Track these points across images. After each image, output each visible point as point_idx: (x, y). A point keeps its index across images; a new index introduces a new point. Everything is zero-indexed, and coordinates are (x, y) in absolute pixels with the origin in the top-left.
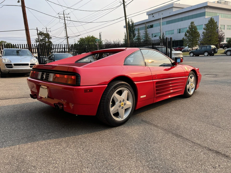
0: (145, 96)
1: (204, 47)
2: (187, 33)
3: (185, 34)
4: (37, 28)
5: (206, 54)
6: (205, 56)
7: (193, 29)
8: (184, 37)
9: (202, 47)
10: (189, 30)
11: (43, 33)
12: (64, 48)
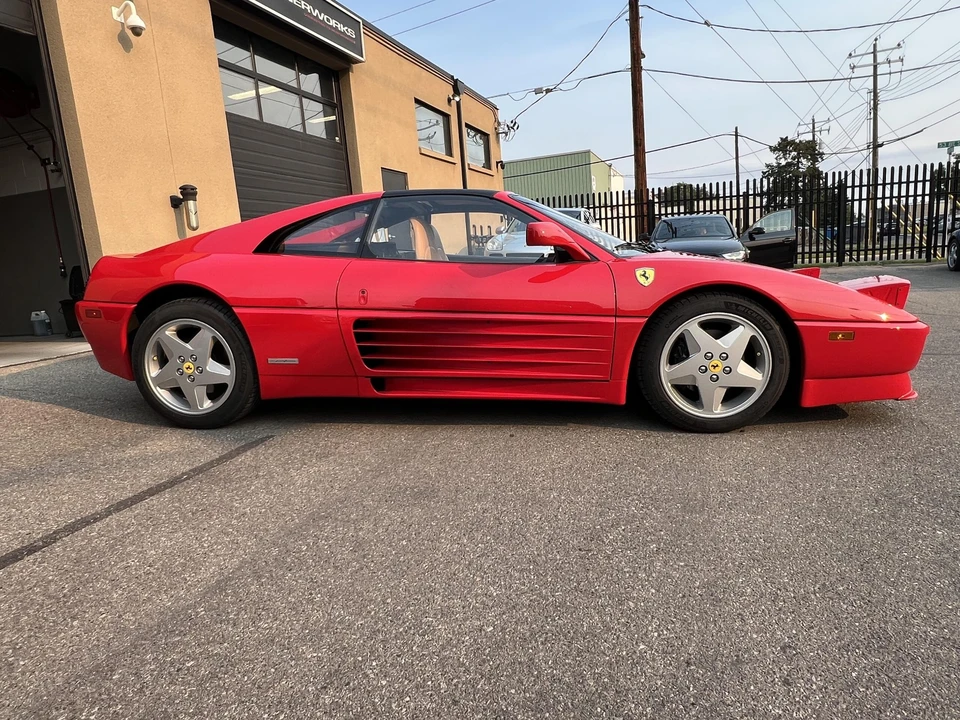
0: (296, 361)
4: (736, 128)
11: (792, 143)
12: (746, 195)
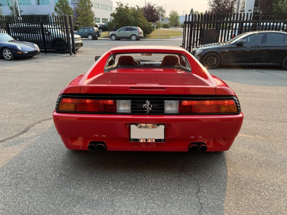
1: (87, 29)
2: (57, 8)
3: (54, 8)
5: (90, 37)
6: (89, 40)
7: (64, 3)
8: (54, 12)
9: (84, 28)
10: (59, 4)
